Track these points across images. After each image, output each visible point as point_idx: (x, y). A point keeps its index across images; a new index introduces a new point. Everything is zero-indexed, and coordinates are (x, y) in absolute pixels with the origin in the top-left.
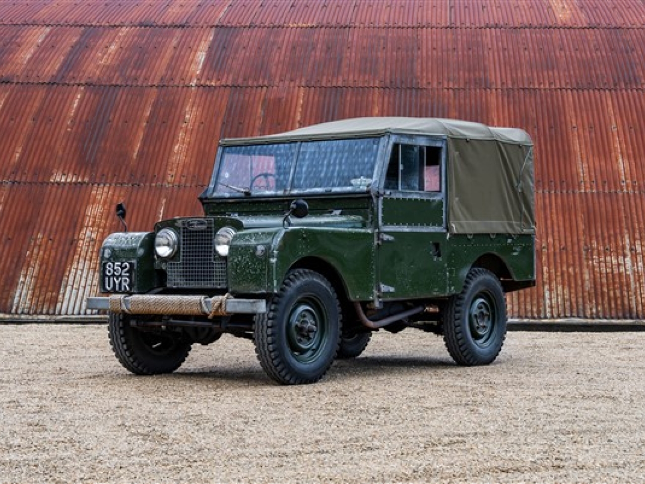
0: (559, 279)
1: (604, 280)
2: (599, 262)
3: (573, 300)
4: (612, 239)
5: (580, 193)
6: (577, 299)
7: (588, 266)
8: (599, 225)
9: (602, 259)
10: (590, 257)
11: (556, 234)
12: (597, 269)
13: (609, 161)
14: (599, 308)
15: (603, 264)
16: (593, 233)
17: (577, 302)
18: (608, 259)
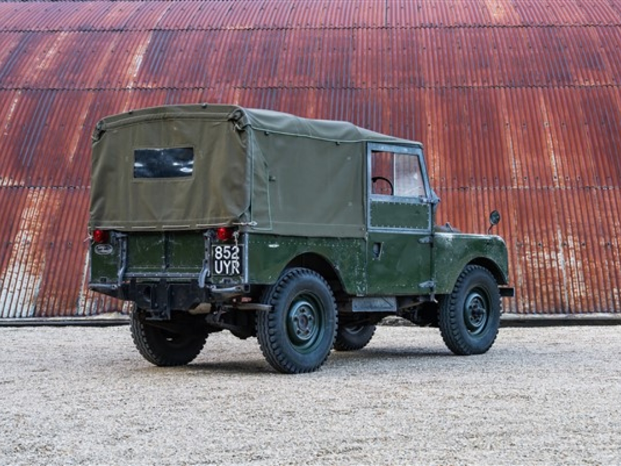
1: (537, 276)
2: (532, 258)
4: (545, 234)
5: (513, 190)
7: (520, 261)
8: (531, 221)
9: (535, 255)
10: (522, 252)
12: (530, 265)
13: (541, 157)
14: (532, 303)
15: (535, 260)
16: (526, 229)
18: (541, 254)
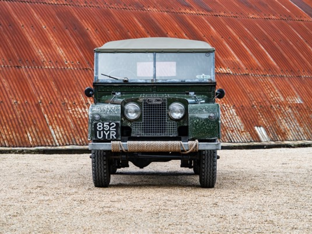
0: (55, 122)
1: (79, 122)
2: (73, 111)
3: (67, 135)
4: (74, 97)
5: (46, 68)
6: (69, 134)
7: (67, 113)
8: (64, 89)
9: (73, 110)
10: (66, 108)
11: (43, 94)
12: (73, 116)
13: (52, 49)
14: (83, 139)
15: (75, 113)
16: (63, 94)
17: (70, 136)
18: (76, 109)
